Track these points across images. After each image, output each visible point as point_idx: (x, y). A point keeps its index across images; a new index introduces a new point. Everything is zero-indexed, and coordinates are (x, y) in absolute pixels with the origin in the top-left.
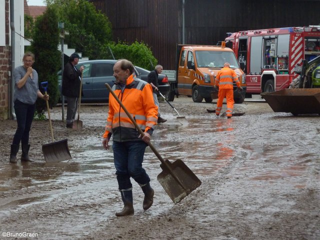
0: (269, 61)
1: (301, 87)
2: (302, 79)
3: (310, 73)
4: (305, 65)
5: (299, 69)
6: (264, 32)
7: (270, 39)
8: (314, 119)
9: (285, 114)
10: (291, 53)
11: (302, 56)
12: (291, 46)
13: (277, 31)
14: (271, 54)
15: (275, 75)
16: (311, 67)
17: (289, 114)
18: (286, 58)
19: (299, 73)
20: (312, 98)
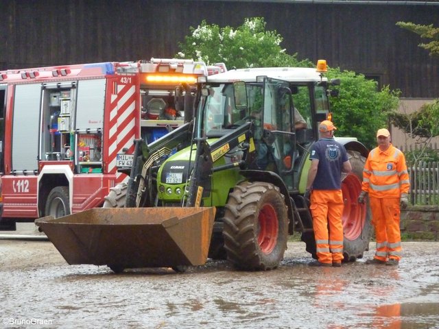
0: (56, 141)
1: (131, 204)
2: (134, 186)
3: (153, 172)
4: (141, 152)
5: (128, 161)
6: (46, 72)
7: (59, 90)
8: (160, 281)
9: (92, 269)
10: (108, 124)
11: (134, 131)
12: (109, 106)
13: (76, 70)
14: (63, 126)
15: (70, 175)
16: (155, 158)
17: (104, 268)
18: (97, 136)
19: (126, 172)
20: (157, 231)
